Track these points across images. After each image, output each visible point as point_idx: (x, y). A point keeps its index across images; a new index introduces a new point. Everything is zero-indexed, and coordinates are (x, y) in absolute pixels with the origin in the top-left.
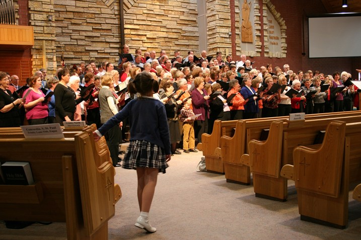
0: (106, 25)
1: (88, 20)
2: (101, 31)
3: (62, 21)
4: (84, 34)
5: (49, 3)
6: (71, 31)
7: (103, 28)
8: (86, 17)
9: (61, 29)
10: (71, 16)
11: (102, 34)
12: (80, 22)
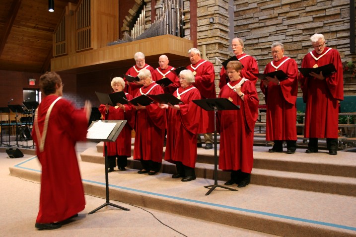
0: (332, 9)
1: (308, 9)
2: (326, 19)
3: (277, 17)
4: (301, 27)
5: (214, 5)
6: (286, 27)
7: (328, 14)
8: (305, 6)
9: (274, 27)
10: (286, 9)
11: (325, 22)
12: (297, 14)
